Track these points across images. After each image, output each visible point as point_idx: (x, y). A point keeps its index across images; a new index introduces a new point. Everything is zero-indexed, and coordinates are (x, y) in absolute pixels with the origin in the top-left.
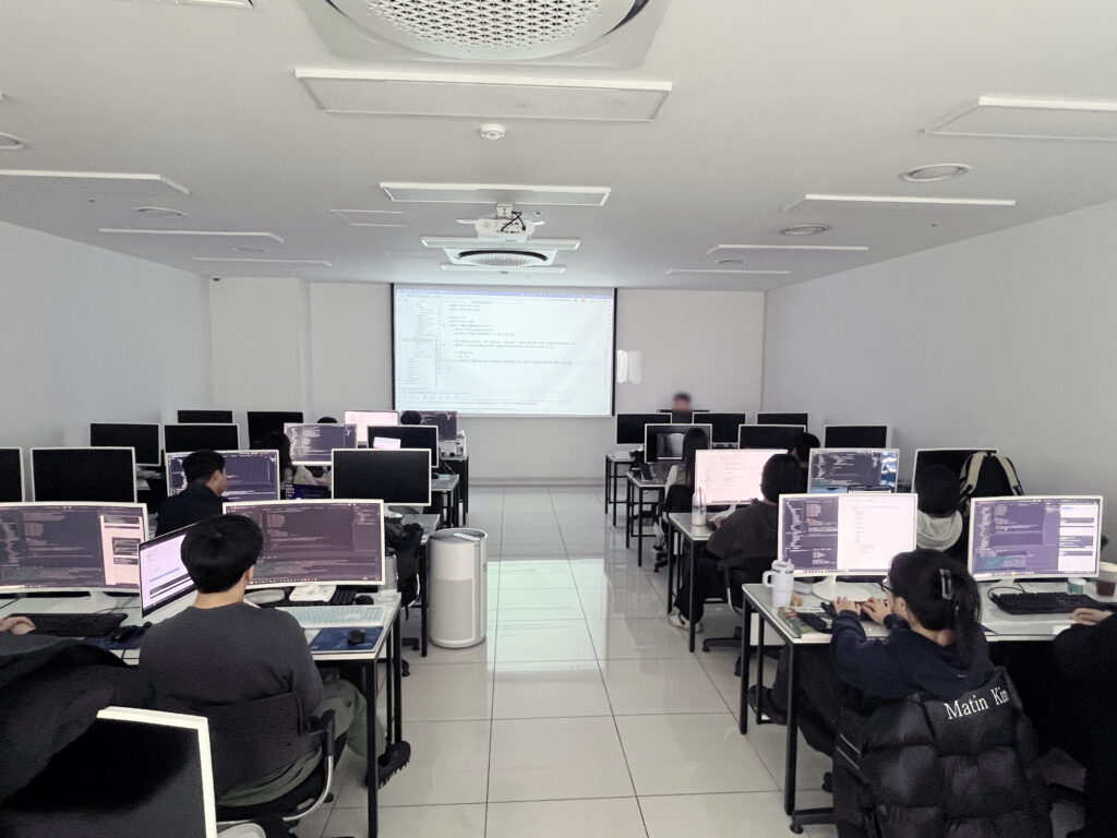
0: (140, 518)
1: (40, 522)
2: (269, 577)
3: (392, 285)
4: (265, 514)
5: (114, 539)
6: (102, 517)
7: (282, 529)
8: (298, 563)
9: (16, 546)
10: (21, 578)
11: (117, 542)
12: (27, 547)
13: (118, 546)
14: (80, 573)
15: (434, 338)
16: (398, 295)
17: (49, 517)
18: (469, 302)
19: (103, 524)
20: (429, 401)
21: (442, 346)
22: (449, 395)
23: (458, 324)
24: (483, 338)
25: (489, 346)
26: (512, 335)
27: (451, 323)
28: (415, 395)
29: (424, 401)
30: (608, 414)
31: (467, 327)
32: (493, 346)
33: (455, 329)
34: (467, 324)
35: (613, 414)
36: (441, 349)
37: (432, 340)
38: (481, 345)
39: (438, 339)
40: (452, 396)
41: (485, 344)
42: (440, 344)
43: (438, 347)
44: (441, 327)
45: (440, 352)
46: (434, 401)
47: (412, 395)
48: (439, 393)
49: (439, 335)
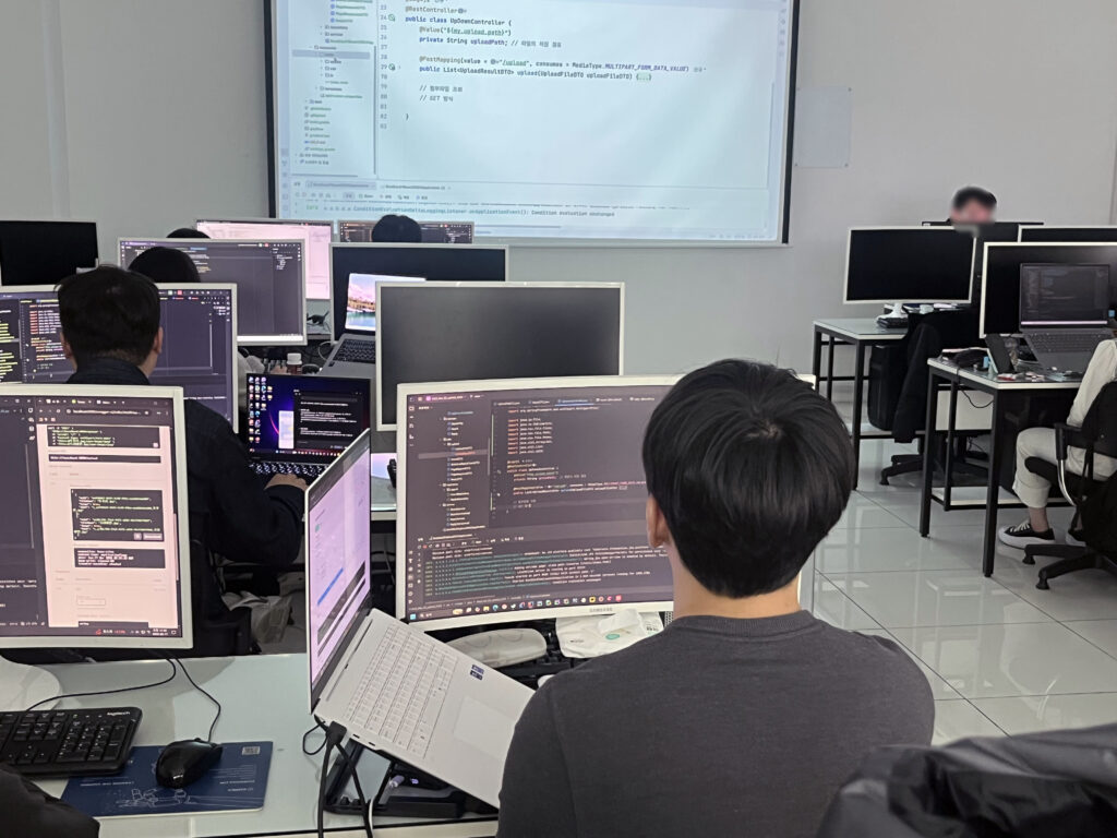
0: (164, 431)
2: (498, 594)
4: (503, 416)
5: (77, 494)
6: (42, 430)
7: (541, 461)
8: (574, 553)
11: (85, 502)
13: (90, 513)
19: (44, 450)
20: (359, 205)
21: (388, 71)
22: (404, 192)
23: (428, 15)
24: (484, 53)
25: (502, 72)
26: (554, 45)
27: (411, 14)
28: (325, 191)
29: (347, 205)
30: (774, 238)
31: (449, 25)
32: (510, 72)
33: (422, 29)
34: (448, 16)
35: (785, 239)
36: (386, 77)
37: (366, 56)
38: (481, 71)
39: (381, 52)
40: (413, 194)
41: (492, 67)
42: (384, 66)
43: (380, 72)
44: (387, 22)
45: (385, 86)
46: (372, 205)
47: (317, 191)
48: (383, 187)
49: (382, 42)
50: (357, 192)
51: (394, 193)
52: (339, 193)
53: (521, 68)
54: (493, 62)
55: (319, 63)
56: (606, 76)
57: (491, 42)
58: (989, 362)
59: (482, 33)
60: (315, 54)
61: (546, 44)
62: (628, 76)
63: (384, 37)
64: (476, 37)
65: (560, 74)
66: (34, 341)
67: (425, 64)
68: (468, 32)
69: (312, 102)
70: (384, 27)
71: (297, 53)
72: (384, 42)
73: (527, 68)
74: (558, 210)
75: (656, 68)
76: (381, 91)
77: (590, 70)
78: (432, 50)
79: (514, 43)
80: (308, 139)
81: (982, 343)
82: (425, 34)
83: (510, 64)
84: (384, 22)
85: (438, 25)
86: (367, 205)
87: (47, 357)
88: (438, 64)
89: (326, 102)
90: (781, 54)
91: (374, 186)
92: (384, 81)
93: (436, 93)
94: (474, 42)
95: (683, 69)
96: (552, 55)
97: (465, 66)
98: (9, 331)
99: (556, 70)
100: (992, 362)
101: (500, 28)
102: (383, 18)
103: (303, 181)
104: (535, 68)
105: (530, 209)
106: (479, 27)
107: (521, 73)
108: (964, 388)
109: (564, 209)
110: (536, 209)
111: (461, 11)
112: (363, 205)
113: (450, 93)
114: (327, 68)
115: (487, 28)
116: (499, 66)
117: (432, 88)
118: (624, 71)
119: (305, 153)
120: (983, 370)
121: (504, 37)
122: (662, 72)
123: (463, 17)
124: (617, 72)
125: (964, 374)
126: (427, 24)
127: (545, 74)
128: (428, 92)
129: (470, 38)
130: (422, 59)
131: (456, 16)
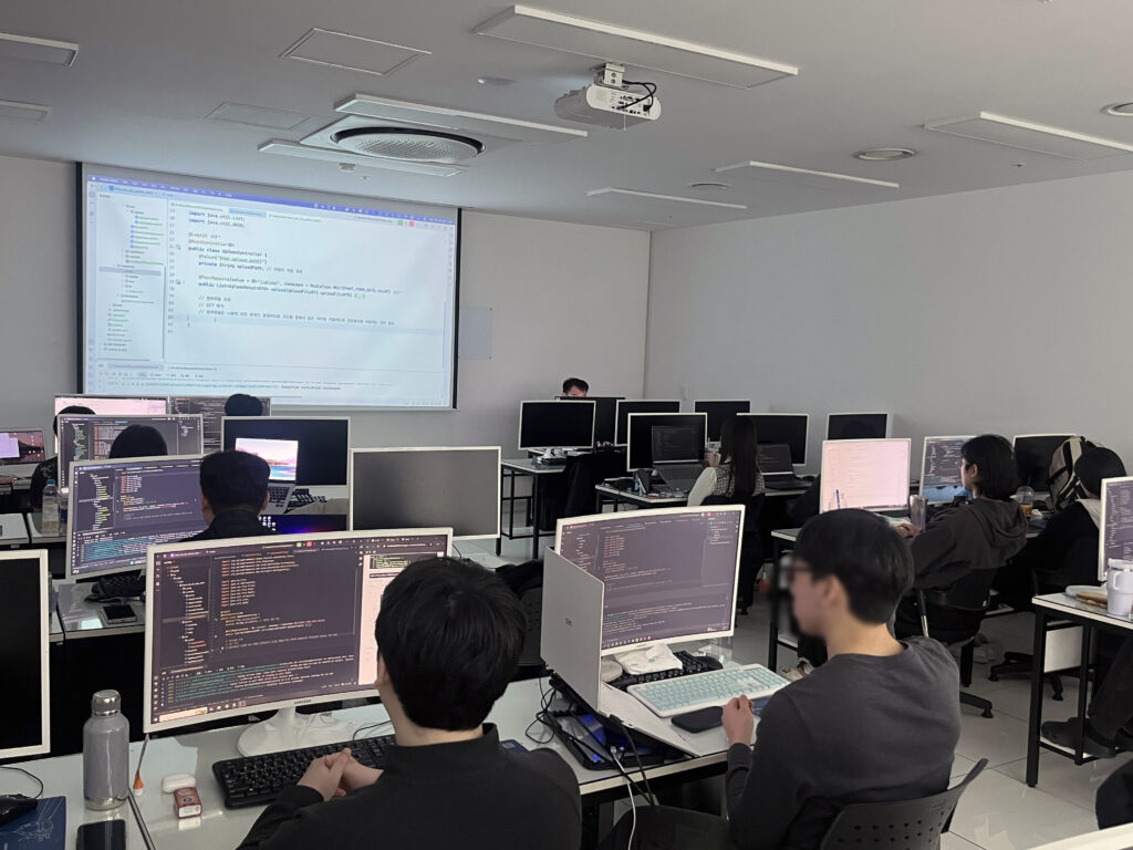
1: (249, 578)
3: (79, 165)
9: (202, 630)
10: (201, 694)
12: (222, 626)
14: (314, 669)
15: (161, 269)
16: (90, 186)
17: (269, 566)
18: (226, 210)
19: (367, 571)
20: (149, 382)
21: (174, 285)
22: (187, 372)
23: (205, 247)
24: (248, 275)
25: (260, 288)
26: (298, 271)
27: (193, 245)
28: (123, 371)
29: (140, 382)
30: (447, 405)
31: (221, 254)
32: (266, 289)
33: (200, 256)
34: (221, 248)
35: (455, 406)
36: (173, 289)
37: (158, 273)
38: (245, 287)
39: (169, 272)
40: (192, 374)
41: (253, 285)
42: (172, 281)
43: (169, 285)
44: (175, 250)
45: (172, 295)
46: (161, 382)
47: (117, 371)
48: (169, 368)
49: (170, 264)
50: (149, 372)
51: (178, 373)
52: (135, 373)
53: (273, 286)
54: (253, 281)
55: (120, 276)
56: (334, 294)
57: (252, 267)
58: (640, 486)
59: (245, 261)
60: (118, 271)
61: (292, 271)
62: (349, 295)
63: (172, 261)
64: (241, 264)
65: (302, 291)
66: (123, 498)
67: (203, 281)
68: (235, 260)
69: (114, 305)
70: (172, 254)
71: (103, 269)
72: (173, 264)
73: (278, 286)
74: (300, 385)
75: (369, 290)
76: (169, 299)
77: (323, 290)
78: (208, 271)
79: (269, 269)
80: (111, 332)
81: (631, 474)
82: (203, 260)
83: (266, 283)
84: (172, 250)
85: (214, 254)
86: (157, 381)
87: (131, 509)
88: (213, 282)
89: (126, 306)
90: (449, 285)
91: (162, 367)
92: (171, 292)
93: (211, 301)
94: (239, 267)
95: (386, 291)
96: (294, 278)
97: (233, 283)
98: (107, 491)
99: (300, 288)
100: (641, 485)
101: (257, 258)
102: (171, 246)
103: (105, 363)
104: (283, 287)
105: (280, 385)
106: (244, 257)
107: (274, 290)
108: (622, 503)
109: (304, 385)
110: (285, 385)
111: (230, 245)
112: (152, 381)
113: (222, 302)
114: (127, 281)
115: (249, 257)
116: (257, 285)
117: (208, 298)
118: (346, 291)
119: (107, 342)
120: (636, 492)
121: (262, 265)
122: (372, 293)
123: (232, 249)
124: (341, 292)
125: (623, 494)
126: (205, 253)
127: (291, 291)
128: (205, 301)
129: (236, 264)
130: (200, 277)
131: (227, 248)
